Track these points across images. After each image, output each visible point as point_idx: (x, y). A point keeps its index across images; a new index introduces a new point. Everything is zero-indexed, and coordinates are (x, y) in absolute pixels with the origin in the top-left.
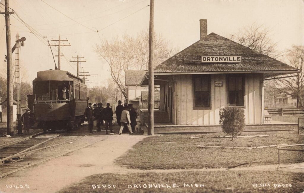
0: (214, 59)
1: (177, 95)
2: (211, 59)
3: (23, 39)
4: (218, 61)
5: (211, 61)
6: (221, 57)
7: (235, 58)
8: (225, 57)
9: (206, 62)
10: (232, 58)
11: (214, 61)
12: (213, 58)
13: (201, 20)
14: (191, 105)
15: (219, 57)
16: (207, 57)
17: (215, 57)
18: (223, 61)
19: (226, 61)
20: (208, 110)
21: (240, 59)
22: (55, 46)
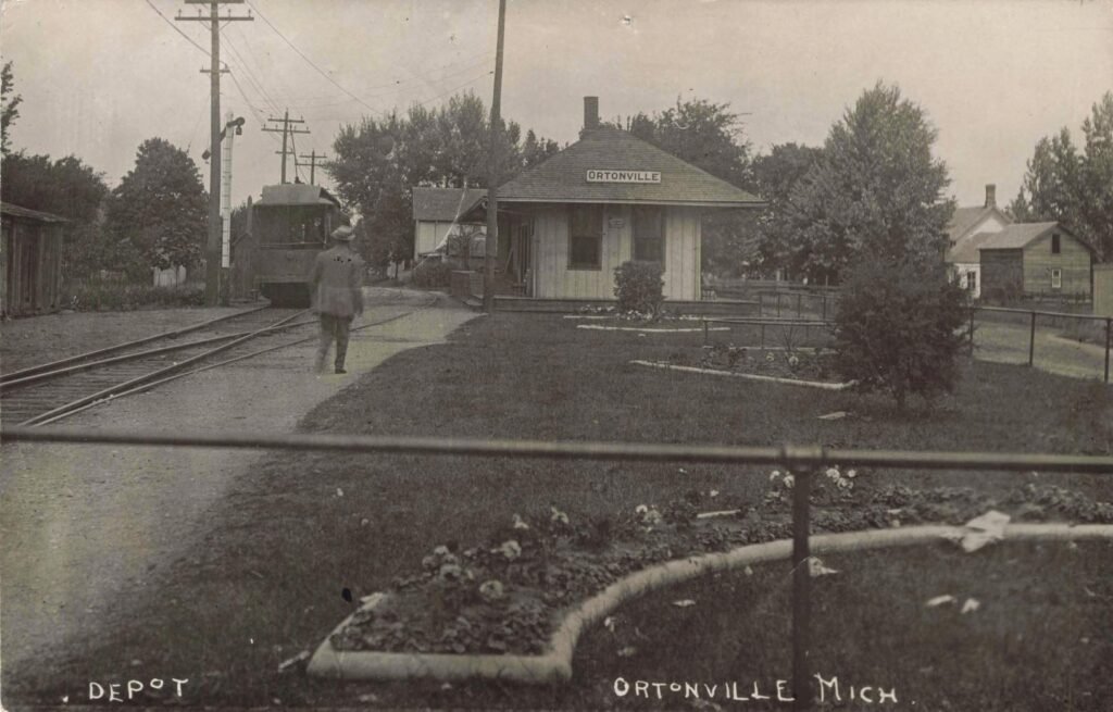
0: (610, 176)
1: (538, 241)
2: (605, 176)
3: (241, 121)
4: (618, 180)
5: (604, 179)
6: (623, 172)
7: (650, 174)
8: (630, 173)
9: (595, 180)
10: (642, 175)
11: (610, 180)
12: (607, 174)
13: (587, 99)
14: (563, 260)
15: (618, 172)
16: (596, 172)
17: (612, 172)
18: (627, 180)
19: (633, 180)
20: (595, 272)
21: (659, 177)
22: (277, 130)
